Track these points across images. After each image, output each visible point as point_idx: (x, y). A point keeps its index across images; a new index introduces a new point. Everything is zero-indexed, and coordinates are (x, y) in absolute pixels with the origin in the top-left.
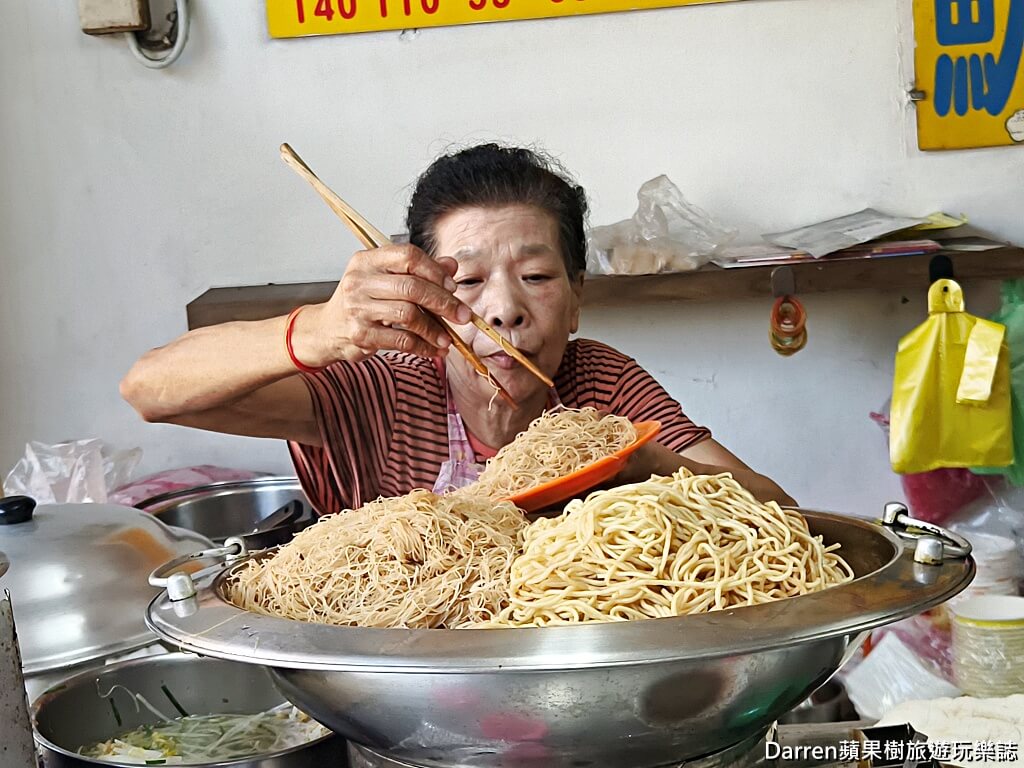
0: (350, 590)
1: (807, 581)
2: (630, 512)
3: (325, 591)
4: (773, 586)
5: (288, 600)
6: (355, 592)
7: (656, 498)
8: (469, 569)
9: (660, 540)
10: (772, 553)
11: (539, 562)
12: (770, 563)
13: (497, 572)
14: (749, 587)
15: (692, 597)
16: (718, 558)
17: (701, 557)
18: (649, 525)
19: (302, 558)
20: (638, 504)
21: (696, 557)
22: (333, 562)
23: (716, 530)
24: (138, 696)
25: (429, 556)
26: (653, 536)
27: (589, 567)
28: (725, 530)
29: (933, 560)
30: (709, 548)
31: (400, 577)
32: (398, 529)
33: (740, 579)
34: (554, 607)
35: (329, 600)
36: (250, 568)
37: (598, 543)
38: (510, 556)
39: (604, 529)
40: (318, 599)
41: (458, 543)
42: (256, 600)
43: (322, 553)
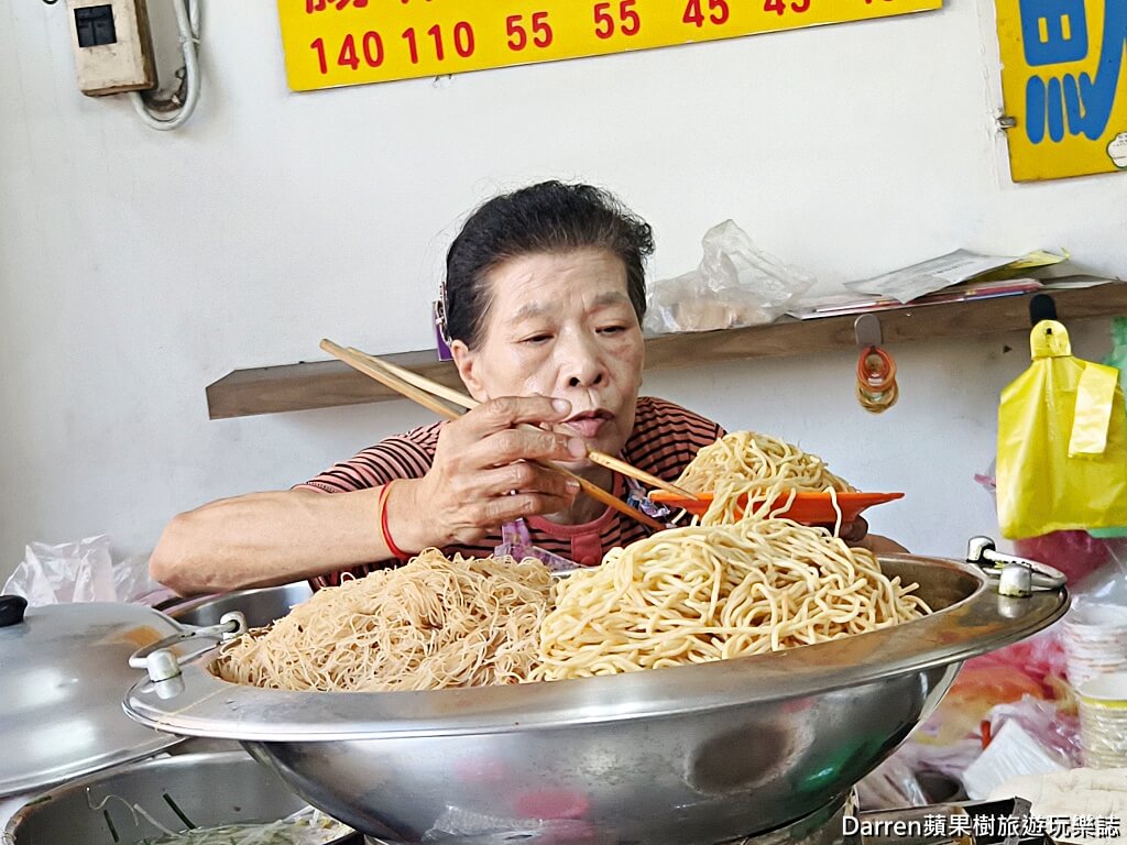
0: (357, 663)
1: (877, 622)
2: (674, 554)
3: (329, 666)
4: (839, 628)
5: (286, 678)
6: (363, 664)
7: (703, 538)
8: (494, 630)
9: (708, 582)
10: (837, 593)
11: (573, 616)
12: (835, 603)
13: (527, 631)
14: (811, 631)
15: (746, 644)
16: (774, 601)
17: (755, 600)
18: (697, 567)
19: (300, 629)
20: (683, 546)
21: (750, 600)
22: (336, 632)
23: (771, 569)
24: (136, 806)
25: (449, 617)
26: (701, 579)
27: (628, 617)
28: (784, 571)
29: (1020, 591)
30: (765, 590)
31: (415, 644)
32: (411, 590)
33: (800, 621)
34: (589, 665)
35: (333, 677)
36: (243, 644)
37: (639, 590)
38: (540, 613)
39: (644, 574)
40: (320, 675)
41: (480, 602)
42: (250, 680)
43: (324, 623)
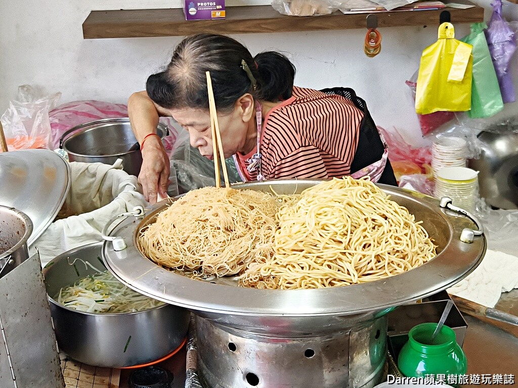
0: (199, 244)
2: (331, 213)
5: (170, 249)
6: (201, 245)
7: (343, 205)
8: (255, 235)
9: (346, 228)
10: (396, 234)
11: (289, 237)
12: (395, 240)
13: (268, 237)
14: (387, 254)
15: (361, 259)
16: (372, 238)
17: (364, 238)
18: (340, 221)
19: (174, 227)
20: (334, 209)
21: (362, 238)
23: (370, 220)
24: (87, 262)
25: (236, 229)
26: (342, 227)
27: (312, 241)
28: (374, 220)
29: (469, 240)
30: (368, 233)
31: (223, 239)
32: (221, 214)
33: (382, 249)
34: (297, 261)
35: (189, 249)
36: (150, 230)
37: (317, 230)
38: (274, 229)
39: (319, 222)
40: (184, 248)
41: (249, 222)
42: (153, 246)
43: (184, 224)
